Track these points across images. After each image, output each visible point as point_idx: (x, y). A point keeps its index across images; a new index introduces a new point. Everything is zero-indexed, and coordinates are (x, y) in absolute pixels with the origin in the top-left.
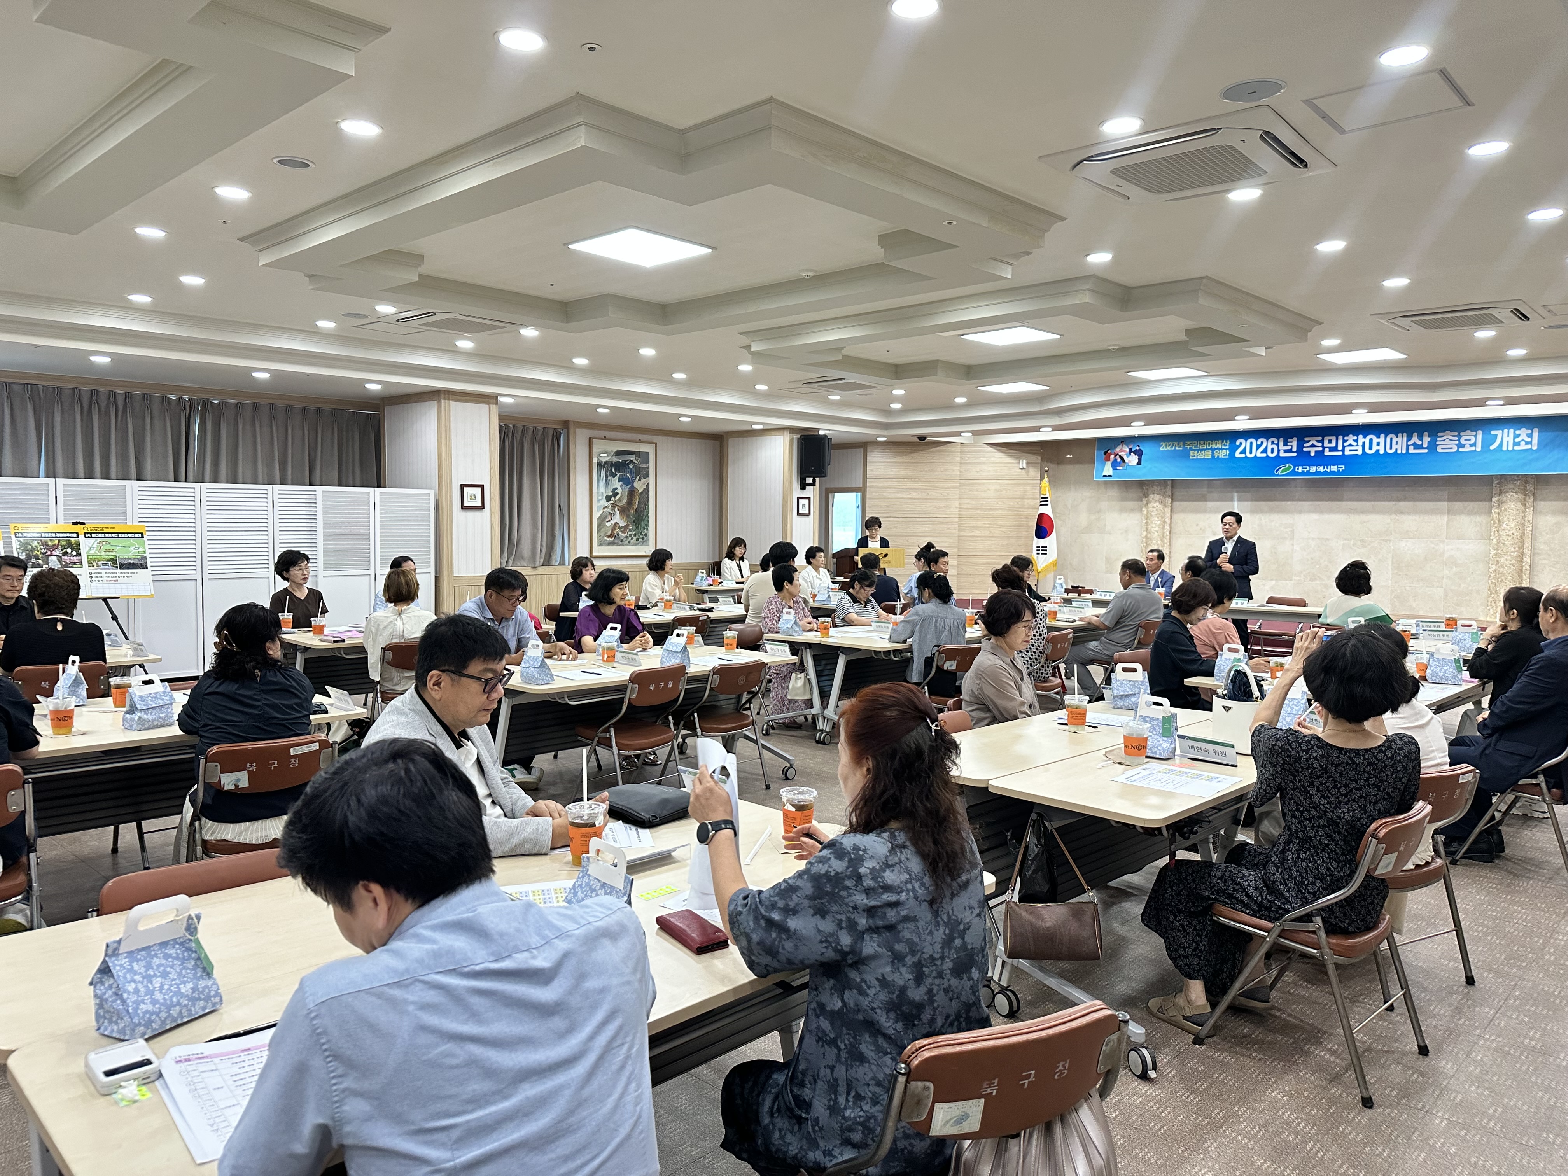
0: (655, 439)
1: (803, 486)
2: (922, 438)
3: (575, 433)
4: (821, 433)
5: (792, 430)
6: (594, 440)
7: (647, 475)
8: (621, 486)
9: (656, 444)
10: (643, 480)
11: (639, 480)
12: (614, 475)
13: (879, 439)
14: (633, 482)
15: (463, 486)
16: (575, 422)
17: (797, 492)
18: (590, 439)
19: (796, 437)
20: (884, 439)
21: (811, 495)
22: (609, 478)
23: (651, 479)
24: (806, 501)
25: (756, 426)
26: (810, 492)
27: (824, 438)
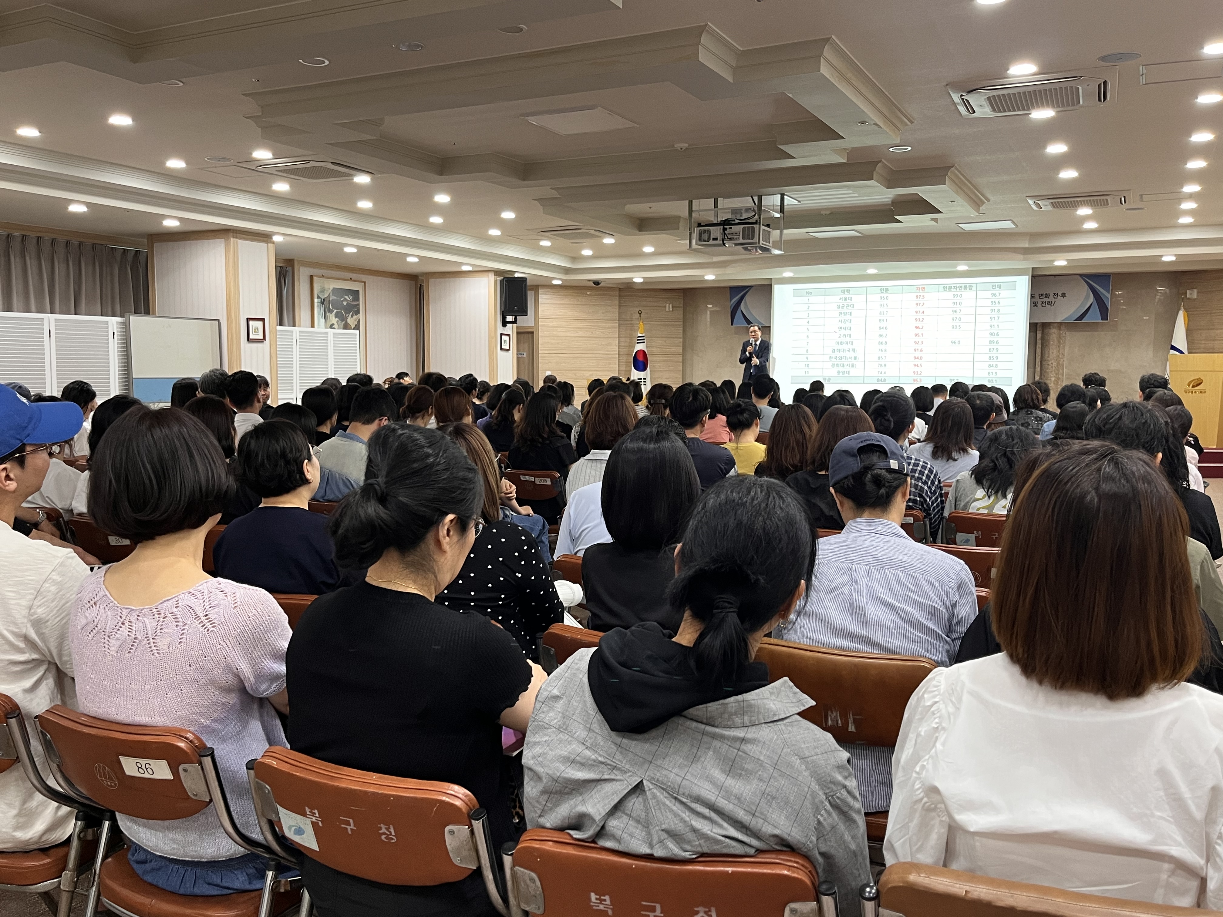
0: (364, 277)
1: (505, 323)
2: (597, 283)
3: (299, 271)
4: (517, 275)
5: (497, 272)
6: (315, 278)
7: (357, 312)
8: (337, 322)
9: (365, 283)
10: (355, 317)
11: (352, 316)
12: (330, 311)
13: (555, 282)
14: (347, 319)
15: (248, 320)
16: (299, 261)
17: (500, 330)
18: (312, 277)
19: (499, 279)
20: (559, 282)
21: (510, 333)
22: (328, 314)
23: (361, 316)
24: (506, 338)
25: (465, 268)
26: (510, 329)
27: (523, 280)
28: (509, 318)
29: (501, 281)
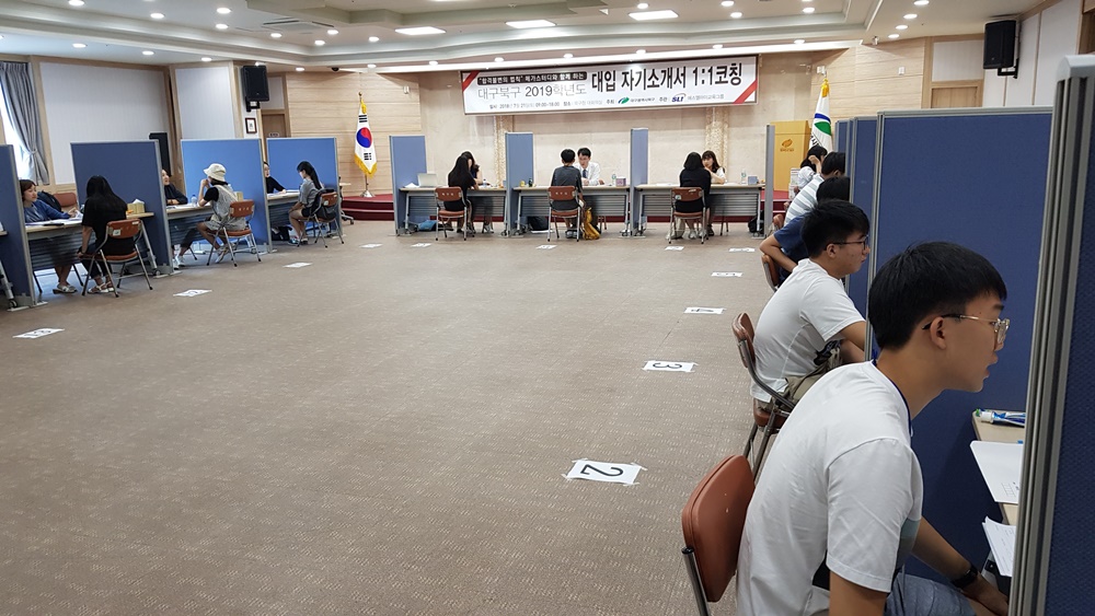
1: (249, 109)
2: (335, 69)
3: (38, 66)
4: (257, 64)
5: (236, 62)
13: (299, 69)
16: (37, 57)
17: (245, 114)
19: (239, 68)
20: (302, 69)
21: (254, 117)
24: (252, 122)
25: (205, 59)
26: (254, 113)
27: (262, 68)
28: (253, 104)
29: (242, 70)
